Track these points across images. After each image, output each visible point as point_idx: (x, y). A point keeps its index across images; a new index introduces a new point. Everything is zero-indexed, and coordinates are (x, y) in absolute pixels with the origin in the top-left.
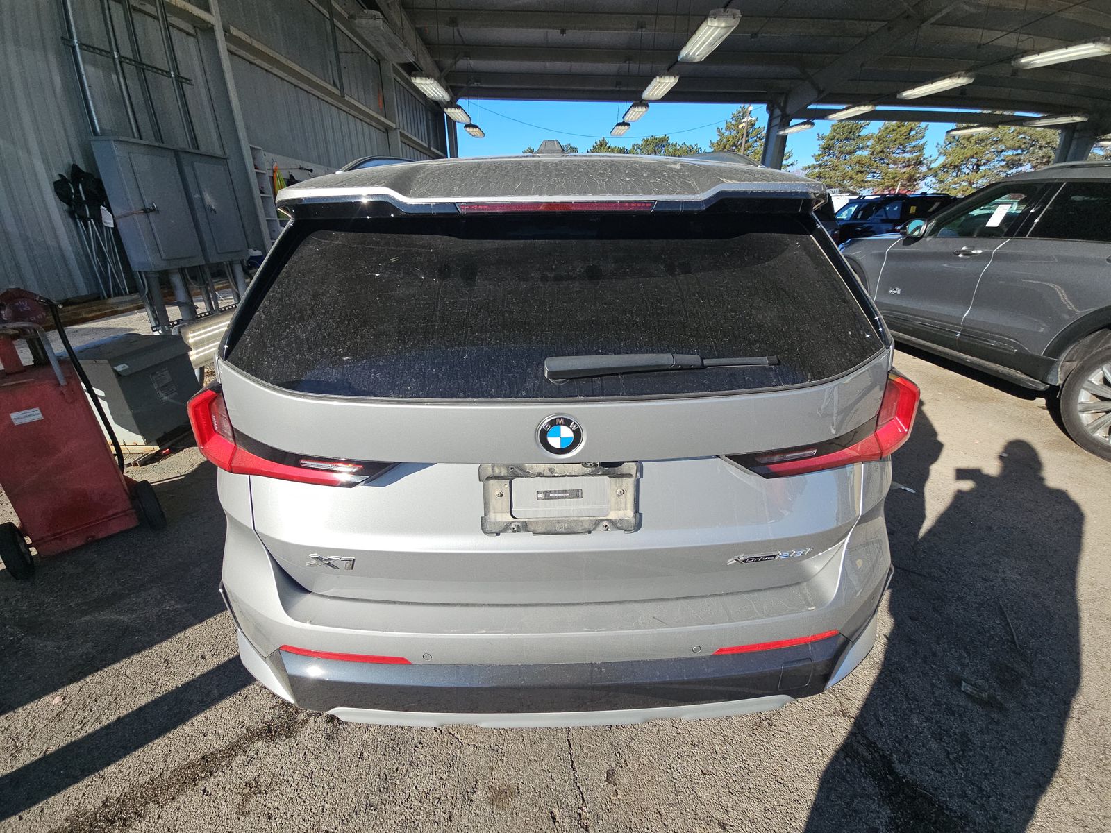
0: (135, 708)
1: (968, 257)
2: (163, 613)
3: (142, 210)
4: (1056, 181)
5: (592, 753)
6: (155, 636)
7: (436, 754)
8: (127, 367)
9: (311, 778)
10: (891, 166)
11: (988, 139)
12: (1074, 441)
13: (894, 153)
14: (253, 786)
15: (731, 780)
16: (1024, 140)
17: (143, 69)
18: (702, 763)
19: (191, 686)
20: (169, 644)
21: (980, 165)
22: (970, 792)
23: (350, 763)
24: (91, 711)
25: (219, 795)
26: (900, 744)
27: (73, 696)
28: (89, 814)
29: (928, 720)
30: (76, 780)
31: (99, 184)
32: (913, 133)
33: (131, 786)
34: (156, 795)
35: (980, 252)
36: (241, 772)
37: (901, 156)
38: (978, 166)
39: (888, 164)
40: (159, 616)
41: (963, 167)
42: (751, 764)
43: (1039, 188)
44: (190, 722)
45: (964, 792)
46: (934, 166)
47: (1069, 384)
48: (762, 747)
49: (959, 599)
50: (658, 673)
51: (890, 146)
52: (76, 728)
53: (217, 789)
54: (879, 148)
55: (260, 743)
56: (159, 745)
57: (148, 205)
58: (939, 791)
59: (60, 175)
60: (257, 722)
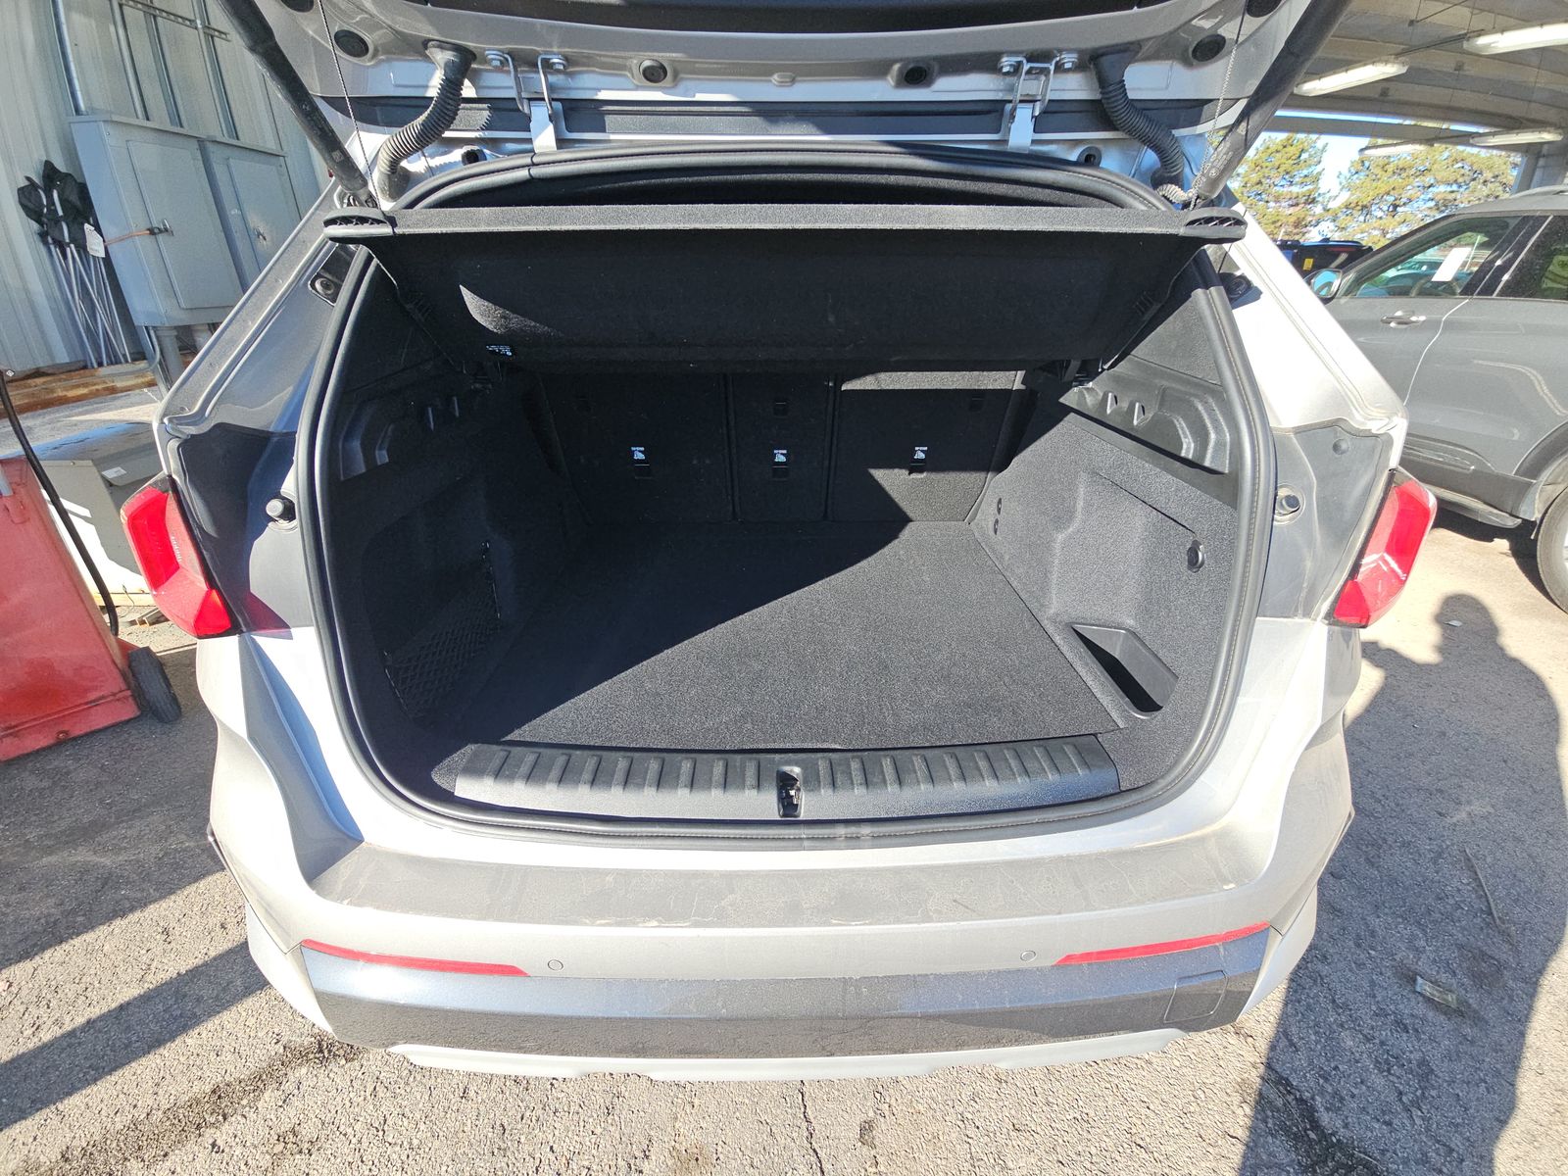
0: (114, 1005)
1: (1405, 326)
2: (166, 854)
3: (148, 230)
4: (1538, 214)
5: (836, 1093)
6: (151, 891)
7: (585, 1091)
8: (123, 472)
9: (383, 1130)
10: (1272, 204)
11: (1411, 168)
12: (1556, 604)
13: (1276, 185)
14: (290, 1140)
15: (1061, 1141)
16: (1462, 171)
17: (155, 17)
18: (1013, 1112)
19: (202, 973)
20: (171, 904)
21: (1398, 206)
22: (1434, 1155)
23: (447, 1105)
24: (48, 1008)
25: (237, 1153)
26: (1326, 1080)
27: (24, 983)
28: (42, 1169)
29: (1368, 1039)
30: (23, 1115)
31: (83, 190)
32: (1304, 156)
33: (104, 1132)
34: (140, 1148)
35: (1422, 318)
36: (273, 1117)
37: (1285, 189)
38: (1396, 207)
39: (1267, 202)
40: (160, 859)
41: (1373, 208)
42: (1092, 1114)
43: (1513, 223)
44: (197, 1031)
45: (1425, 1154)
46: (1332, 205)
47: (1552, 518)
48: (1108, 1086)
49: (1405, 844)
50: (960, 997)
51: (1272, 175)
52: (26, 1033)
53: (234, 1144)
54: (1254, 177)
55: (304, 1070)
56: (146, 1067)
57: (155, 225)
58: (1388, 1155)
59: (28, 179)
60: (302, 1034)
